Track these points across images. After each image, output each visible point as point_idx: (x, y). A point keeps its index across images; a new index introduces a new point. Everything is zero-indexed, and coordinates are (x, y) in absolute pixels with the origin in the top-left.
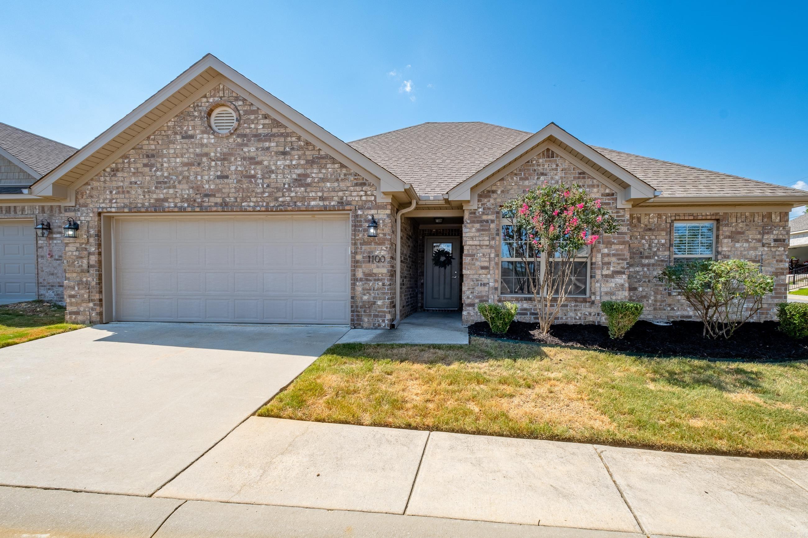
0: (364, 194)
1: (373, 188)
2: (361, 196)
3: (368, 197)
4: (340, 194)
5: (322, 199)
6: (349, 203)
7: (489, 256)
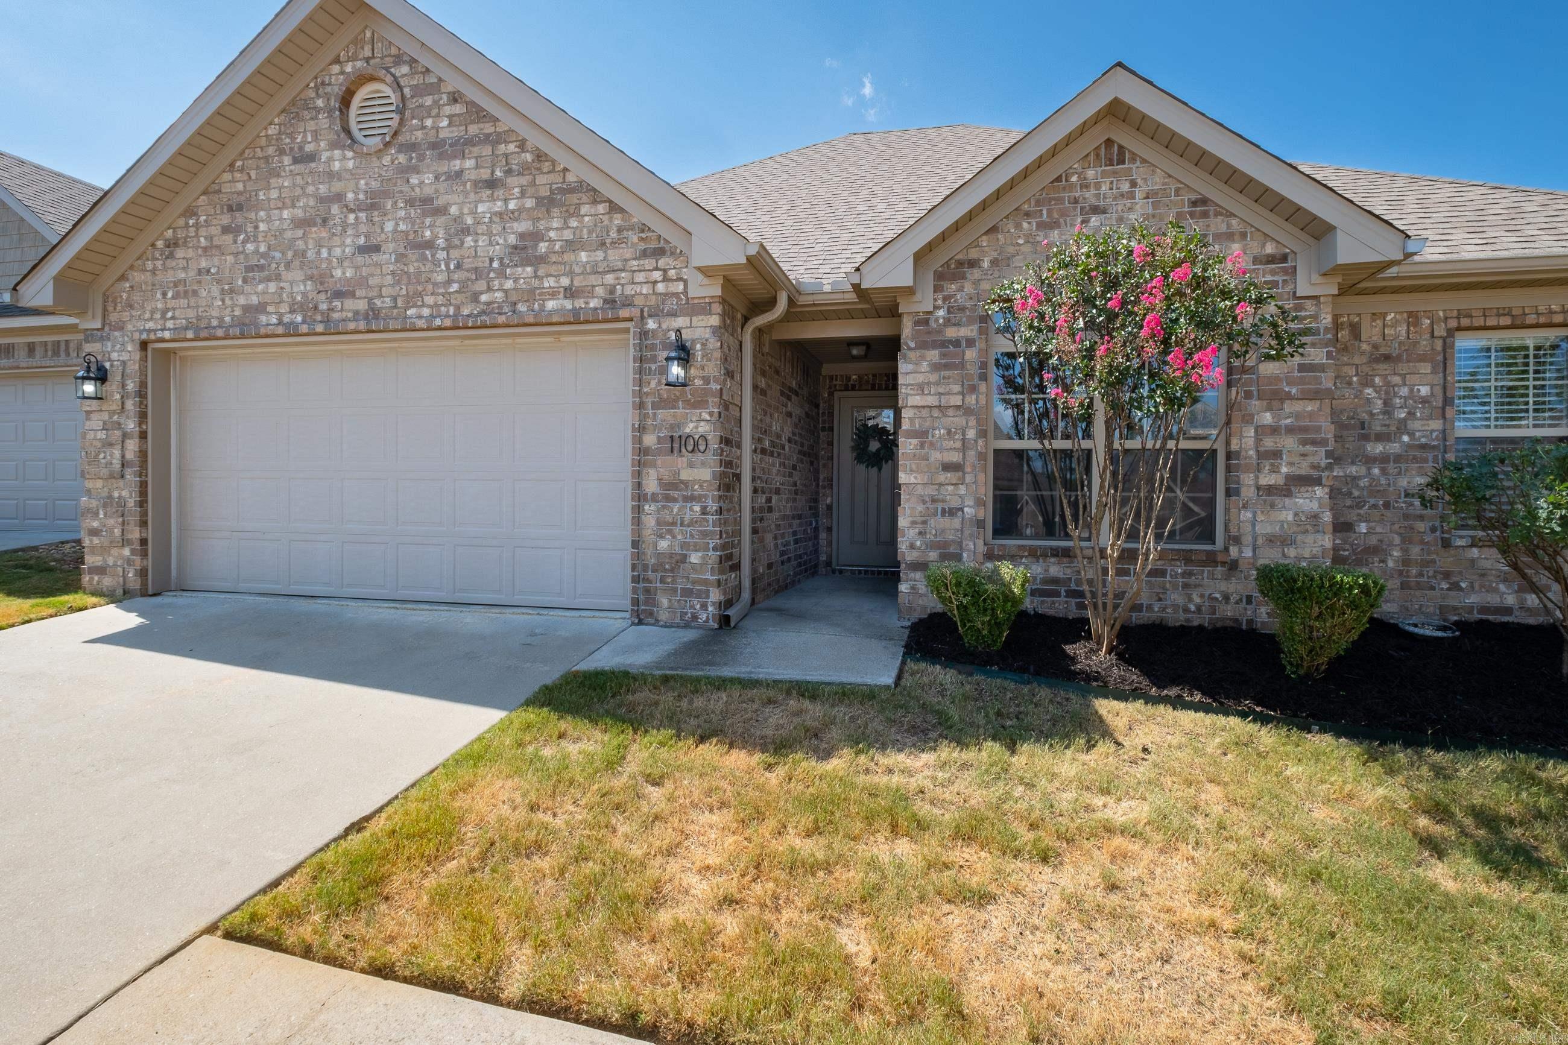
0: (660, 279)
1: (682, 262)
2: (655, 282)
3: (670, 284)
4: (610, 278)
5: (570, 292)
6: (628, 302)
7: (964, 434)
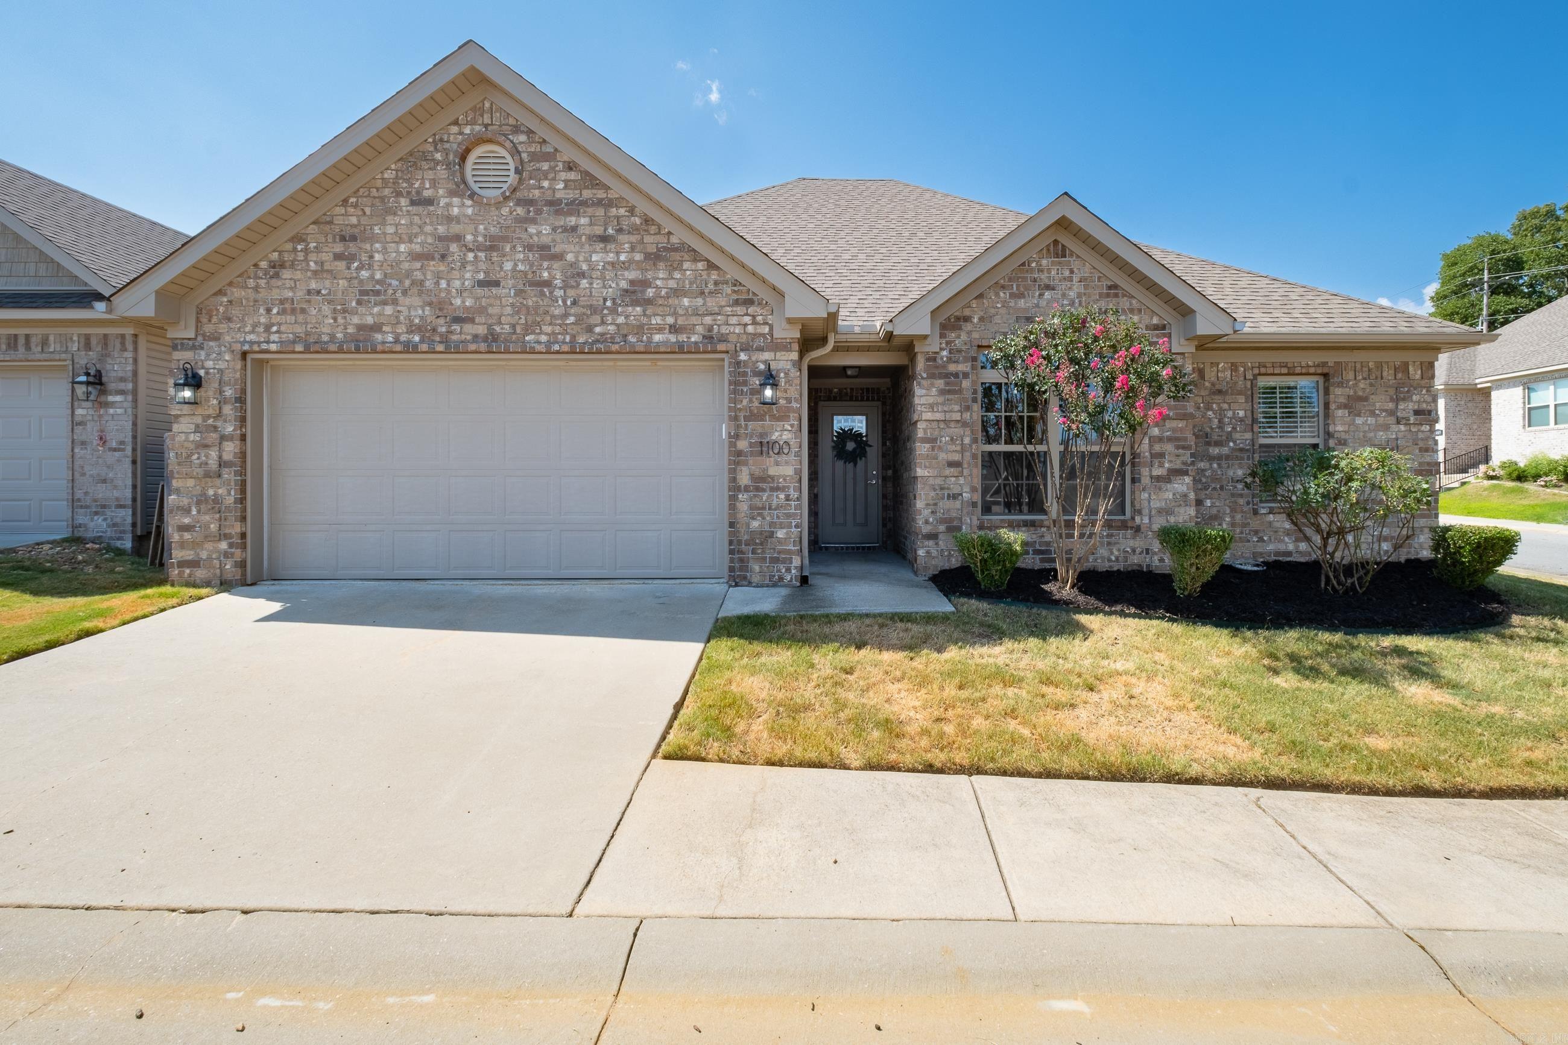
0: (750, 322)
1: (767, 310)
2: (746, 325)
3: (758, 327)
4: (708, 320)
5: (674, 329)
6: (723, 339)
7: (962, 441)
